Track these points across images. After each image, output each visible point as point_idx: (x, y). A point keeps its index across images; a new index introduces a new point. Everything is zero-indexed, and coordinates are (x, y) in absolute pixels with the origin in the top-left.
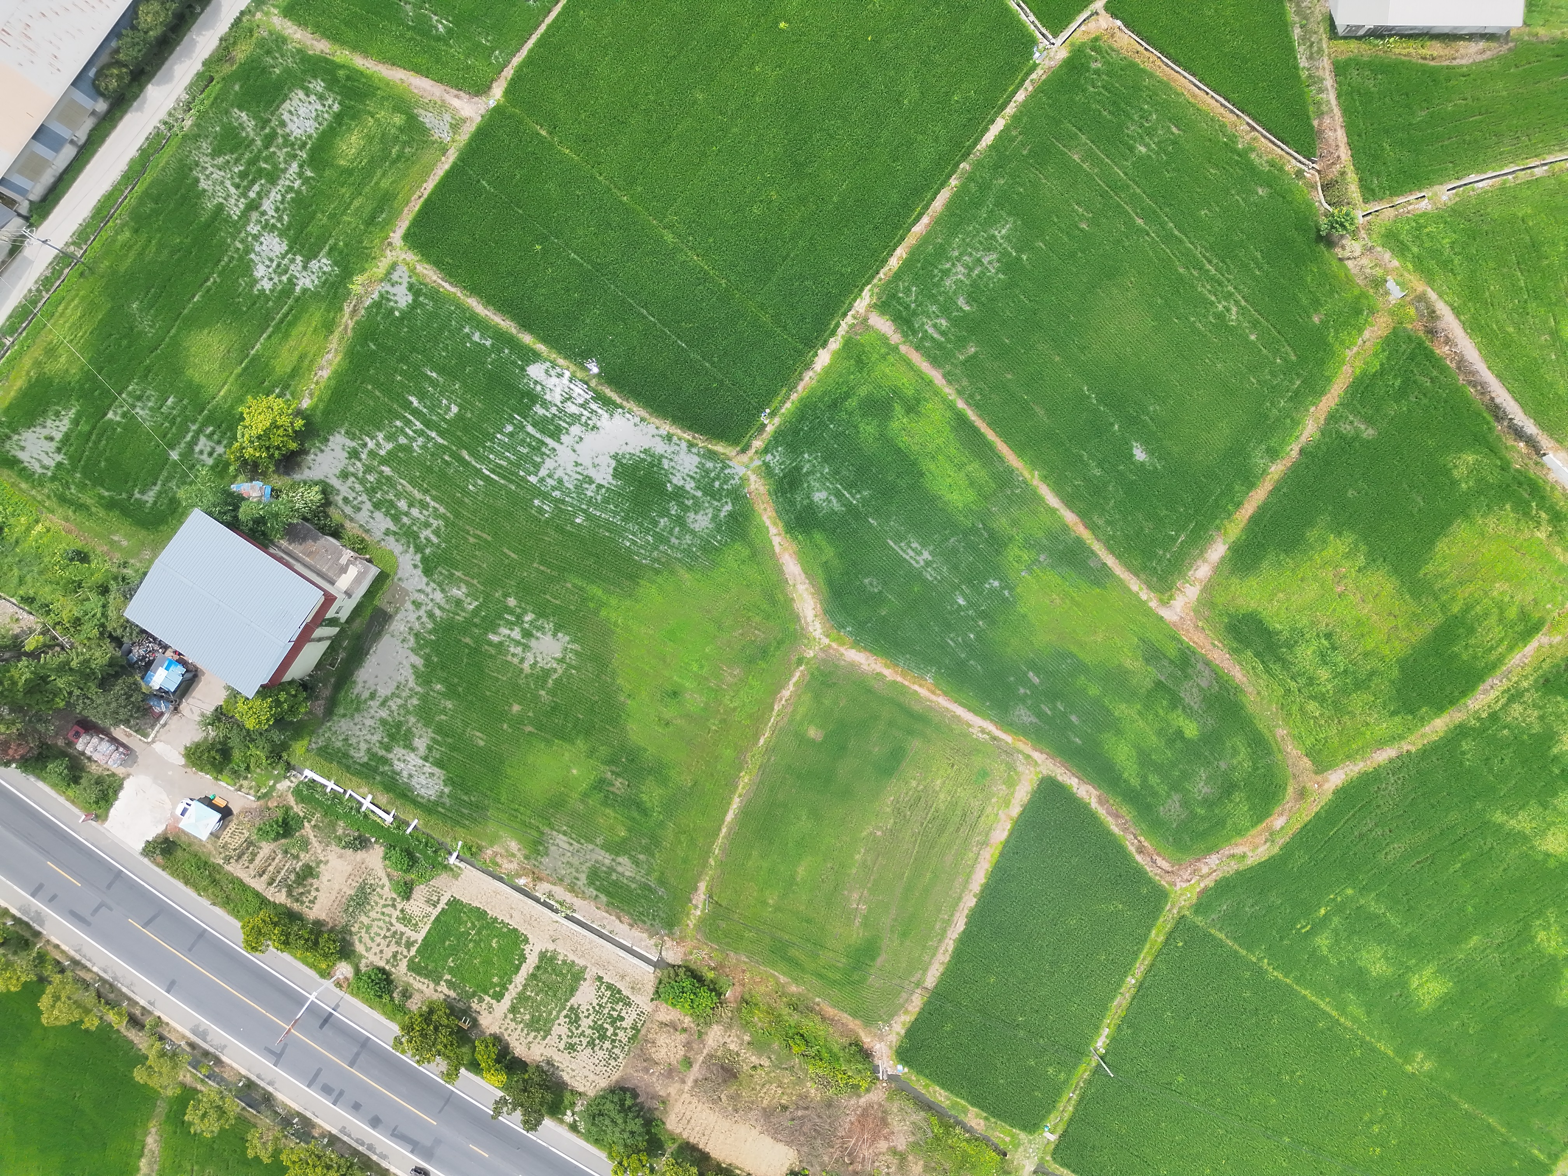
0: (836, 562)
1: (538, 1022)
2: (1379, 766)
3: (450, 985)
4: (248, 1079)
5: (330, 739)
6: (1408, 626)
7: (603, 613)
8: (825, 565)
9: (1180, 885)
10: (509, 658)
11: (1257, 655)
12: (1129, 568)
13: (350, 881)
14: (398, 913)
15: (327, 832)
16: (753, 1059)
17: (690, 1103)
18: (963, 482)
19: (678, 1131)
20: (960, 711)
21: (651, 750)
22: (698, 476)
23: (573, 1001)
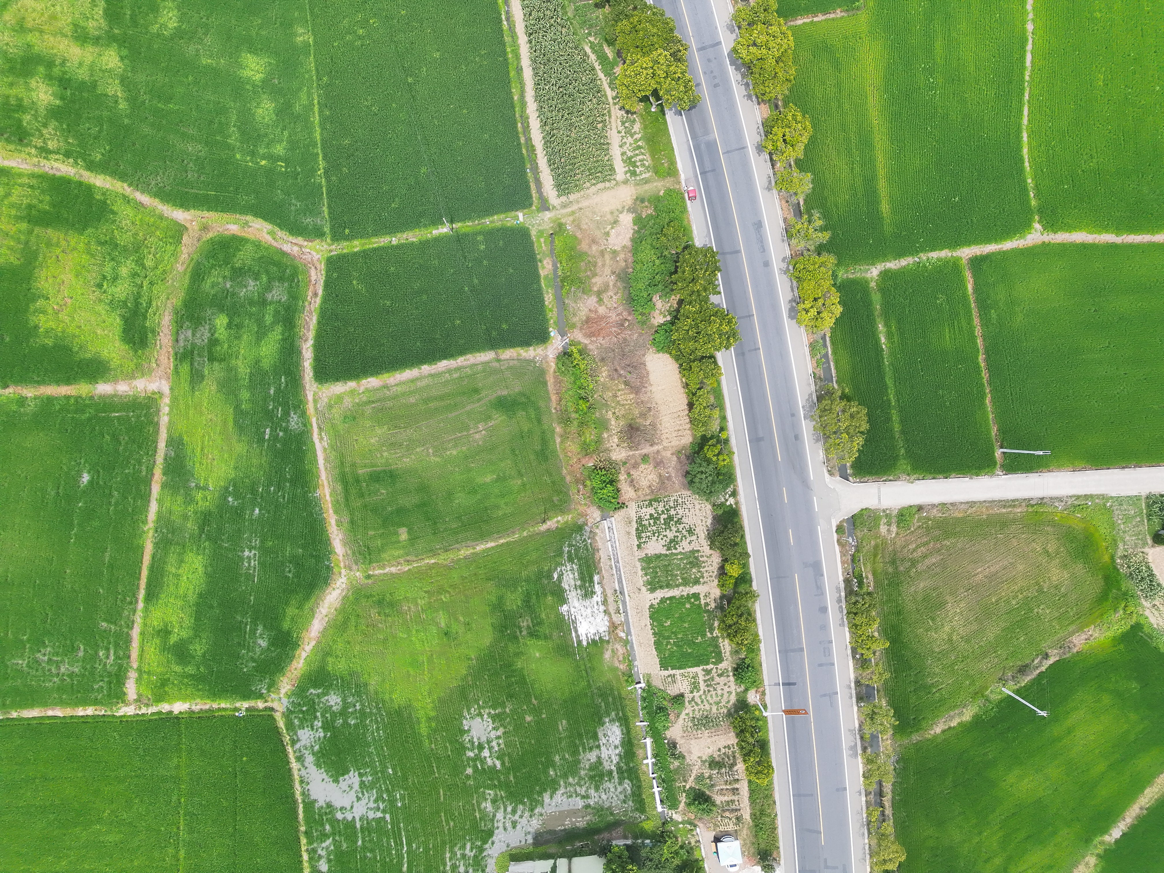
0: (293, 602)
1: (691, 563)
2: (151, 197)
3: (712, 630)
4: (857, 702)
5: (632, 811)
6: (58, 245)
7: (433, 714)
8: (300, 607)
9: (316, 256)
10: (502, 746)
11: (145, 318)
12: (157, 432)
13: (700, 736)
14: (695, 694)
15: (683, 772)
16: (613, 423)
17: (667, 438)
18: (185, 566)
19: (689, 432)
20: (321, 461)
21: (489, 621)
22: (309, 724)
23: (664, 551)
